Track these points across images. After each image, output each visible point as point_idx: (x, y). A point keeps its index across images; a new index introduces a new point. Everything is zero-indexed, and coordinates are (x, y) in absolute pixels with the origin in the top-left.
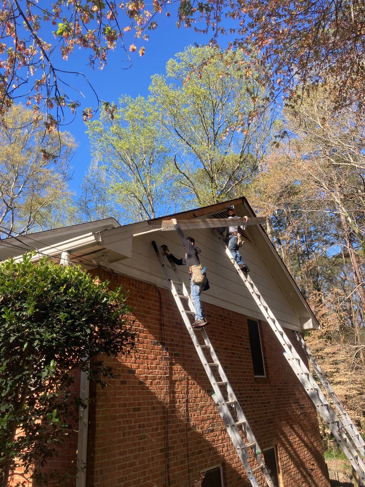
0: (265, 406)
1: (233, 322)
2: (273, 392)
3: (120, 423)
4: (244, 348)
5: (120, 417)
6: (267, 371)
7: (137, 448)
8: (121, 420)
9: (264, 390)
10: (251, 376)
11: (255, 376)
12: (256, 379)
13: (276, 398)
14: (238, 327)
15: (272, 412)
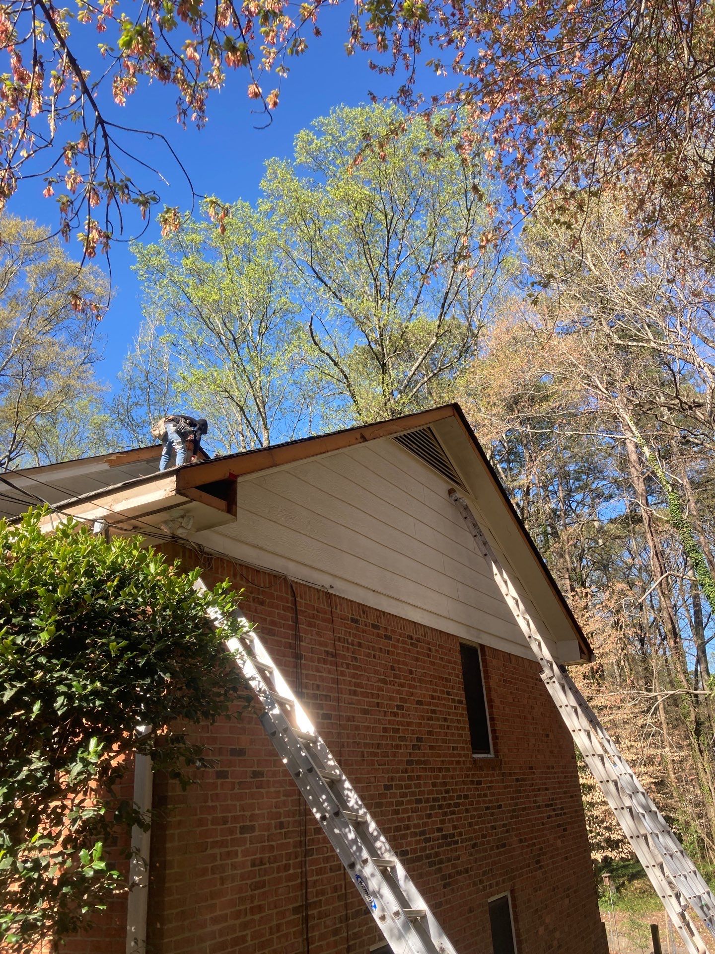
0: (492, 814)
1: (433, 648)
2: (505, 787)
3: (213, 857)
4: (454, 701)
5: (215, 844)
6: (495, 744)
7: (248, 907)
8: (217, 851)
9: (491, 782)
10: (466, 756)
11: (474, 756)
12: (475, 760)
13: (513, 798)
14: (442, 659)
15: (505, 826)
